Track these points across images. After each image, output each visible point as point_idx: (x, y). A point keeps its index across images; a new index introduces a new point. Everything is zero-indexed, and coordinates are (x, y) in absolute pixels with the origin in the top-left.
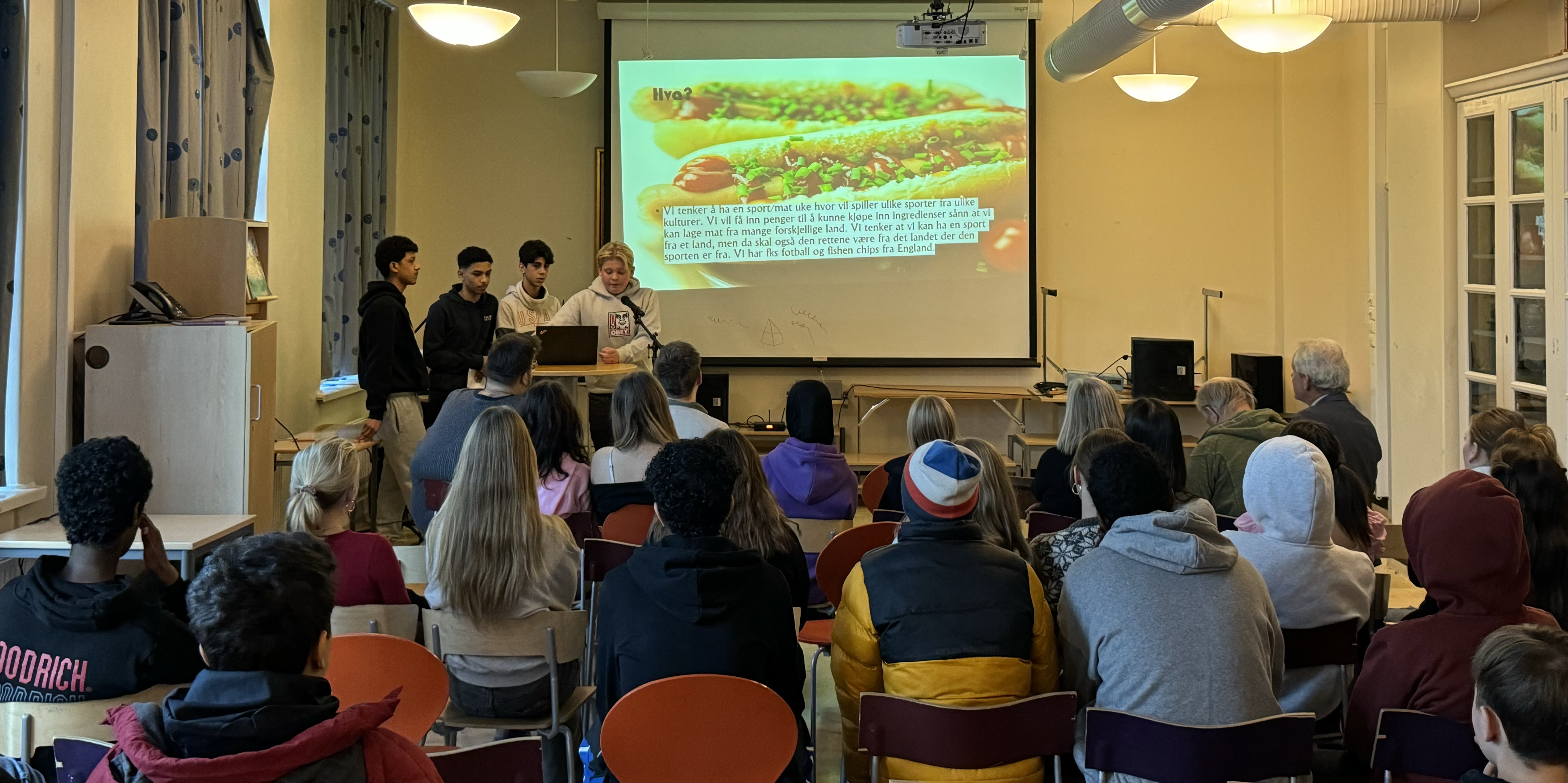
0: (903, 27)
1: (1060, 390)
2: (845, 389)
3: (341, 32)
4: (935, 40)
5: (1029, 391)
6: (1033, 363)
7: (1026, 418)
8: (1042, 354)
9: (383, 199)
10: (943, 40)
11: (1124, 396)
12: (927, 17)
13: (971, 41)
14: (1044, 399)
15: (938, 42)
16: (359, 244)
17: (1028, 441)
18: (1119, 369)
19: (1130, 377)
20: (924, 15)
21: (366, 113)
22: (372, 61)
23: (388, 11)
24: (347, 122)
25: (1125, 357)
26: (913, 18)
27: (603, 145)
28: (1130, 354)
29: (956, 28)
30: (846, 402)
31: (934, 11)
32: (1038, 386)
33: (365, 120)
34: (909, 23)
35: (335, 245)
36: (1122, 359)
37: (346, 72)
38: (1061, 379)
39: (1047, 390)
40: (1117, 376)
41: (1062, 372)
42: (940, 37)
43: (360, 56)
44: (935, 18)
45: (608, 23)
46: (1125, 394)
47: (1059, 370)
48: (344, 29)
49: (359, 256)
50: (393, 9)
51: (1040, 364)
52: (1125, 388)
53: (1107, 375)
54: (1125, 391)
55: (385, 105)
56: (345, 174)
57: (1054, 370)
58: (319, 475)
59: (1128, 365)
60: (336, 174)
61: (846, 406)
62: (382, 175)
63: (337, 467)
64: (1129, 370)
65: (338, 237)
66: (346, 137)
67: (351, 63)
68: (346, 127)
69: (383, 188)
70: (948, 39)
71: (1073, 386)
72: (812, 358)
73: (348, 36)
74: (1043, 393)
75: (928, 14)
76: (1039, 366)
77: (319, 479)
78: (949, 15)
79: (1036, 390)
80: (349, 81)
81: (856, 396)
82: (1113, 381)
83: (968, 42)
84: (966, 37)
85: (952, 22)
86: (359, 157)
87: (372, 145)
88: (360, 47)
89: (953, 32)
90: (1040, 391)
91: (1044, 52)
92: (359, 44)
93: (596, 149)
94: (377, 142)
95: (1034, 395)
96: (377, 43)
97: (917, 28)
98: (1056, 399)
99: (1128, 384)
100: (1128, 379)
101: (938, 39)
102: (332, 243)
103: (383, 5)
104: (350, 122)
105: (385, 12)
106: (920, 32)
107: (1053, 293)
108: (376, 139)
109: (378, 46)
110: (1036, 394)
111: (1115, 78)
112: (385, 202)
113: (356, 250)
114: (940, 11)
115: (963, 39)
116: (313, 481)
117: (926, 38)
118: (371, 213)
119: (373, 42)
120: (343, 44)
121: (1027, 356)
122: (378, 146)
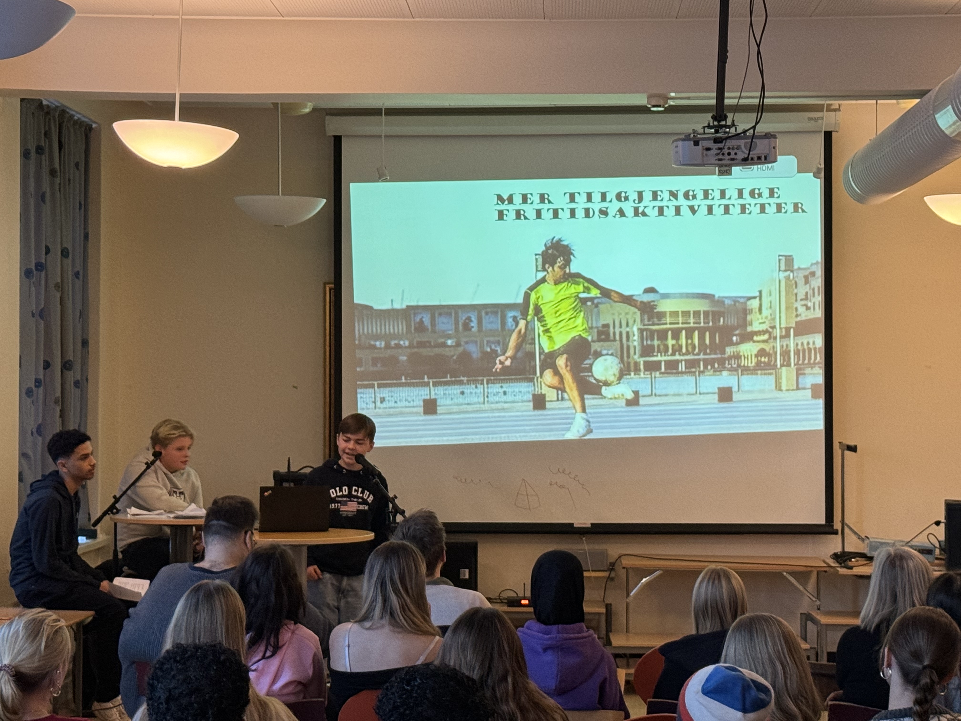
0: (680, 143)
1: (862, 561)
2: (612, 560)
3: (37, 152)
4: (717, 157)
5: (824, 562)
6: (827, 529)
7: (822, 592)
8: (840, 519)
9: (85, 343)
10: (727, 157)
11: (936, 568)
12: (707, 130)
13: (759, 158)
14: (843, 571)
15: (720, 160)
16: (58, 394)
17: (824, 620)
18: (931, 537)
19: (943, 547)
20: (704, 127)
21: (65, 245)
22: (71, 185)
23: (88, 129)
24: (44, 256)
25: (938, 523)
26: (691, 131)
27: (332, 279)
28: (943, 520)
29: (742, 143)
30: (613, 575)
31: (716, 123)
32: (836, 557)
33: (65, 253)
34: (687, 138)
35: (32, 395)
36: (934, 526)
37: (43, 200)
38: (862, 548)
39: (846, 560)
40: (928, 545)
41: (863, 540)
42: (723, 154)
43: (58, 181)
44: (717, 132)
45: (338, 140)
46: (937, 565)
47: (859, 537)
48: (40, 150)
49: (58, 409)
50: (94, 126)
51: (837, 530)
52: (937, 559)
53: (917, 544)
54: (937, 562)
55: (86, 236)
56: (42, 314)
57: (854, 537)
58: (19, 653)
59: (940, 532)
60: (33, 315)
61: (612, 579)
62: (83, 315)
63: (40, 645)
64: (942, 537)
65: (36, 386)
66: (43, 274)
67: (48, 189)
68: (43, 261)
69: (85, 328)
70: (732, 156)
71: (880, 556)
72: (573, 524)
73: (45, 158)
74: (840, 564)
75: (709, 127)
76: (836, 533)
77: (19, 658)
78: (734, 128)
79: (832, 560)
80: (47, 208)
81: (624, 568)
82: (925, 550)
83: (756, 159)
84: (754, 153)
85: (737, 136)
86: (58, 295)
87: (73, 280)
88: (58, 169)
89: (738, 148)
90: (838, 562)
91: (842, 169)
92: (57, 166)
93: (325, 284)
94: (78, 278)
95: (831, 567)
96: (77, 165)
97: (696, 143)
98: (857, 571)
99: (941, 554)
100: (941, 549)
101: (721, 157)
102: (29, 393)
103: (83, 122)
104: (48, 255)
105: (86, 129)
106: (700, 147)
107: (853, 449)
108: (77, 274)
109: (78, 169)
110: (833, 565)
111: (927, 199)
112: (88, 346)
113: (56, 402)
114: (723, 123)
115: (750, 156)
116: (12, 660)
117: (706, 155)
118: (71, 358)
119: (72, 164)
120: (39, 165)
121: (823, 521)
122: (79, 283)
